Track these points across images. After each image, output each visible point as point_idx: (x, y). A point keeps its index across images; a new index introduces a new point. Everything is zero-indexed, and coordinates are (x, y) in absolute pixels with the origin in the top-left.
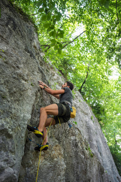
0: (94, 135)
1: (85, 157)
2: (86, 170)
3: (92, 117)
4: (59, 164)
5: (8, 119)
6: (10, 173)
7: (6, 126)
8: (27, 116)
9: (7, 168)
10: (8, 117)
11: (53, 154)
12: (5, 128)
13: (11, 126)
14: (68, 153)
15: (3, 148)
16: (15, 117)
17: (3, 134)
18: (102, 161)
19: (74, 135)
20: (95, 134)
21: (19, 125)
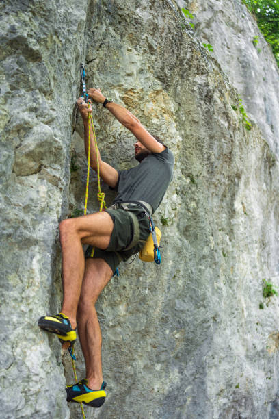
0: (259, 83)
1: (230, 125)
2: (230, 153)
3: (254, 39)
4: (164, 132)
5: (23, 15)
6: (45, 134)
7: (21, 30)
8: (76, 14)
9: (37, 124)
10: (23, 11)
11: (148, 108)
12: (19, 34)
13: (35, 33)
14: (188, 113)
15: (22, 84)
16: (42, 12)
17: (17, 52)
18: (274, 142)
19: (202, 73)
20: (262, 81)
21: (56, 32)
